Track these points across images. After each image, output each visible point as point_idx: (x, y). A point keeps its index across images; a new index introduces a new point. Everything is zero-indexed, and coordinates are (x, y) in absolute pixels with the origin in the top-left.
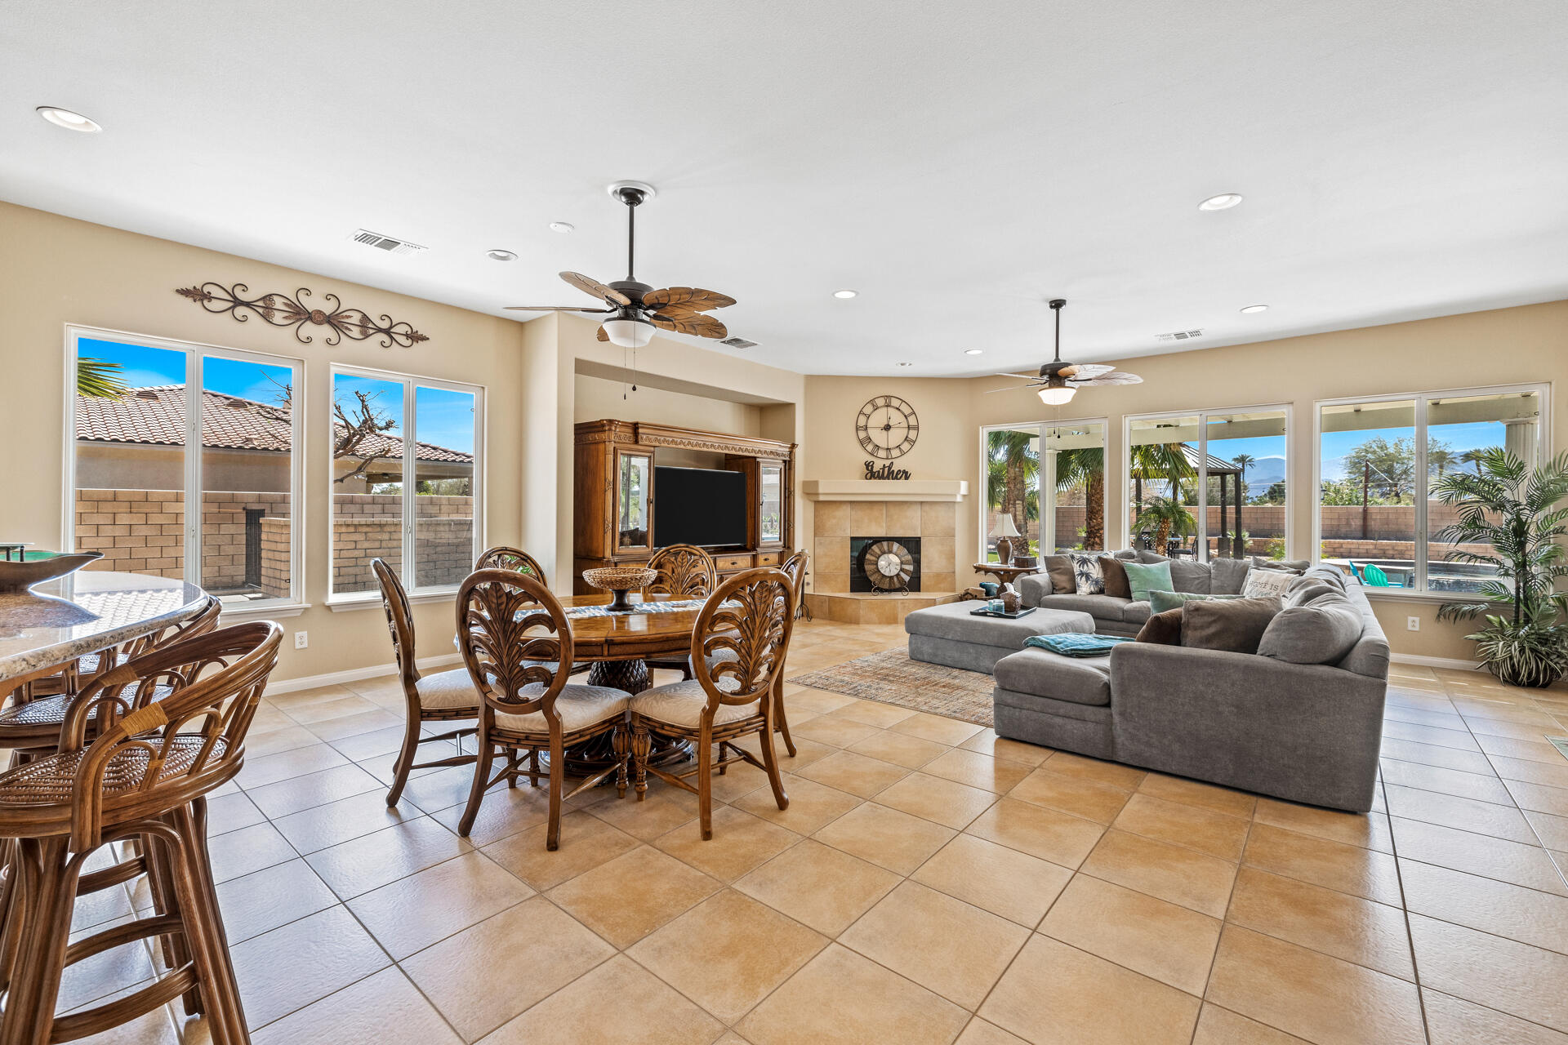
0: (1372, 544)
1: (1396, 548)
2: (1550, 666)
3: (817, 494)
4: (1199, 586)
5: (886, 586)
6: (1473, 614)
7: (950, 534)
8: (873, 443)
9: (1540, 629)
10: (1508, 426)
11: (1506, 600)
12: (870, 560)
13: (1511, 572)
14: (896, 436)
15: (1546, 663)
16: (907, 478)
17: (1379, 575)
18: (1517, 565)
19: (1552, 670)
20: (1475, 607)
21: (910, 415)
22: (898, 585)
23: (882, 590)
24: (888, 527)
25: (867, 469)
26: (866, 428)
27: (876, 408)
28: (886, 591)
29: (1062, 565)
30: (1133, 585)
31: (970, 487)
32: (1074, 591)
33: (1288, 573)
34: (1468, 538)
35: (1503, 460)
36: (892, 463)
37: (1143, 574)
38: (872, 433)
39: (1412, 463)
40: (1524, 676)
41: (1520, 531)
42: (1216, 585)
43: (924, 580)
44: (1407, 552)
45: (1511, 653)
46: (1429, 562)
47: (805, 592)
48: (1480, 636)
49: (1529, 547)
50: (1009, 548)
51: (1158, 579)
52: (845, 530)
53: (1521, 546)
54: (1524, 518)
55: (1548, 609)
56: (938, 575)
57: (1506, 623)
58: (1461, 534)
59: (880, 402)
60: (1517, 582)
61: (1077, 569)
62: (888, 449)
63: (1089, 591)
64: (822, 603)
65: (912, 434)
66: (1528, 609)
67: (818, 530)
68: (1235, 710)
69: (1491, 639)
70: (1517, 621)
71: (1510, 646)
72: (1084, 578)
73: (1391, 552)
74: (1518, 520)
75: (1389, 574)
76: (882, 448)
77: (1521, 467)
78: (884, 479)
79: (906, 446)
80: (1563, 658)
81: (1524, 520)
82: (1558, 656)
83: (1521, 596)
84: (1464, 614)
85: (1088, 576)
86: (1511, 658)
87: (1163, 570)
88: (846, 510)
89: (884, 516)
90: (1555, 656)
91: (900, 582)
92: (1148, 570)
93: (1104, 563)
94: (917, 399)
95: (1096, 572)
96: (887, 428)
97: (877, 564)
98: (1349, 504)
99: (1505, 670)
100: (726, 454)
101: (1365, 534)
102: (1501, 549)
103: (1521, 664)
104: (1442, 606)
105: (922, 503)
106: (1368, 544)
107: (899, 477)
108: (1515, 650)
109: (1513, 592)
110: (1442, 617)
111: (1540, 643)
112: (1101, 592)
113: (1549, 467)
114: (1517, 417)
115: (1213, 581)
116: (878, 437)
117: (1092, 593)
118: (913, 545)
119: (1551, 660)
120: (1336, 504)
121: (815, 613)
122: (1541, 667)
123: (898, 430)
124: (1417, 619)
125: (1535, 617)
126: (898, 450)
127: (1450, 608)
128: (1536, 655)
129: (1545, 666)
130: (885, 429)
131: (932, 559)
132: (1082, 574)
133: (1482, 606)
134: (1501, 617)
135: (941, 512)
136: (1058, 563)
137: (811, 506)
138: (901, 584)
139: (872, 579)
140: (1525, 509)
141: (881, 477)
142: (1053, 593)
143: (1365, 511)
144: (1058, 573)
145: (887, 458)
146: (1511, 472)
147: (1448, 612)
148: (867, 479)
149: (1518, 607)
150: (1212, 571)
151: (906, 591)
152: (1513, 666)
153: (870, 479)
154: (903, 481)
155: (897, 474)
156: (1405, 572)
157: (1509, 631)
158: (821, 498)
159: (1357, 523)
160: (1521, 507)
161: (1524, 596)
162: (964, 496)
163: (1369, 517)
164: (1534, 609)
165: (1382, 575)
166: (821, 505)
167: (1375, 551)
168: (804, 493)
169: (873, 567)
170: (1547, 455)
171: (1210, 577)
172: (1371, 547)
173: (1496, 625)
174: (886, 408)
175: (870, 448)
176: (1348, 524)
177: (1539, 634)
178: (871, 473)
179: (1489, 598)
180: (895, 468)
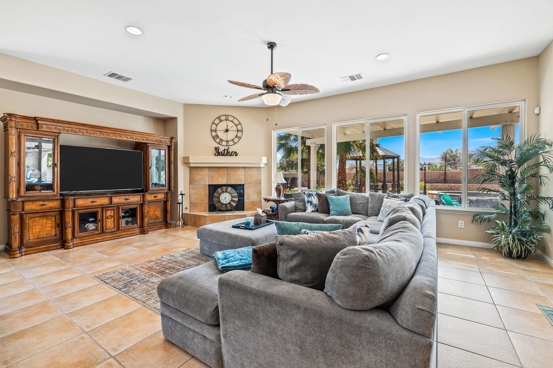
0: (447, 185)
1: (456, 187)
2: (527, 248)
3: (190, 163)
4: (362, 207)
5: (224, 209)
6: (489, 220)
7: (259, 183)
8: (220, 138)
9: (522, 228)
10: (503, 127)
11: (504, 212)
12: (216, 196)
13: (507, 198)
14: (231, 135)
15: (526, 246)
16: (236, 155)
17: (449, 198)
18: (511, 194)
19: (528, 250)
20: (490, 216)
21: (238, 124)
22: (229, 208)
23: (221, 211)
24: (228, 180)
25: (216, 151)
26: (216, 131)
27: (221, 121)
28: (224, 211)
29: (300, 197)
30: (331, 207)
31: (268, 160)
32: (305, 210)
33: (401, 200)
34: (487, 180)
35: (503, 139)
36: (229, 148)
37: (336, 201)
38: (219, 133)
39: (461, 157)
40: (515, 254)
41: (512, 176)
42: (371, 206)
43: (246, 205)
44: (459, 188)
45: (508, 241)
46: (468, 192)
47: (183, 213)
48: (493, 232)
49: (516, 185)
50: (281, 189)
51: (343, 204)
52: (205, 181)
53: (513, 184)
54: (514, 169)
55: (526, 218)
56: (253, 202)
57: (505, 225)
58: (483, 179)
59: (223, 118)
60: (511, 204)
61: (306, 199)
62: (227, 141)
63: (311, 210)
64: (191, 218)
65: (239, 134)
66: (516, 217)
67: (192, 181)
68: (299, 350)
69: (498, 233)
70: (510, 224)
71: (508, 237)
72: (309, 204)
73: (454, 188)
74: (511, 170)
75: (453, 197)
76: (224, 141)
77: (512, 143)
78: (225, 156)
79: (236, 140)
80: (533, 244)
81: (514, 170)
82: (531, 243)
83: (513, 211)
84: (485, 220)
85: (311, 203)
86: (508, 244)
87: (346, 199)
88: (206, 172)
89: (226, 174)
90: (530, 243)
91: (231, 206)
92: (338, 199)
93: (319, 196)
94: (241, 117)
95: (315, 200)
96: (227, 131)
97: (219, 198)
98: (440, 171)
99: (505, 250)
100: (136, 142)
101: (445, 181)
102: (503, 186)
103: (513, 247)
104: (475, 215)
105: (244, 167)
106: (446, 185)
107: (232, 155)
108: (510, 240)
109: (509, 208)
110: (474, 221)
111: (522, 236)
112: (317, 211)
113: (525, 143)
114: (506, 122)
115: (369, 205)
116: (222, 135)
117: (313, 211)
118: (239, 188)
119: (528, 245)
120: (435, 170)
121: (188, 223)
122: (523, 249)
123: (232, 132)
124: (463, 222)
125: (520, 221)
126: (232, 142)
127: (478, 217)
128: (520, 242)
129: (525, 248)
130: (226, 131)
131: (250, 196)
132: (308, 202)
133: (493, 215)
134: (503, 222)
135: (254, 172)
136: (299, 196)
137: (188, 170)
138: (232, 208)
139: (216, 205)
140: (515, 164)
141: (223, 155)
142: (296, 212)
143: (445, 173)
144: (298, 201)
145: (227, 146)
146: (507, 146)
147: (477, 218)
148: (216, 156)
149: (511, 217)
150: (369, 199)
151: (234, 211)
152: (509, 248)
153: (218, 156)
154: (234, 157)
155: (231, 153)
156: (458, 196)
157: (507, 228)
158: (192, 165)
159: (442, 177)
160: (513, 164)
161: (514, 211)
162: (266, 164)
163: (446, 175)
164: (519, 217)
165: (450, 198)
166: (193, 169)
167: (448, 188)
168: (184, 163)
169: (217, 199)
170: (524, 138)
171: (368, 202)
172: (447, 186)
173: (500, 225)
174: (226, 121)
175: (218, 140)
176: (439, 178)
177: (522, 231)
178: (218, 153)
179: (496, 211)
180: (230, 150)
